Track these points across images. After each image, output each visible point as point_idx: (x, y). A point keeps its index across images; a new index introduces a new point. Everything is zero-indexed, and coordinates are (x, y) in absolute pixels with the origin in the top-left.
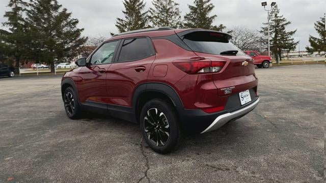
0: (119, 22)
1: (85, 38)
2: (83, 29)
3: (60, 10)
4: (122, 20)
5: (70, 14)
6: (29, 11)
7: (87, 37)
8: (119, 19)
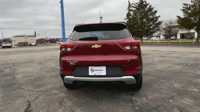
0: (184, 6)
1: (161, 21)
2: (160, 16)
3: (148, 6)
4: (187, 5)
5: (153, 8)
6: (134, 11)
7: (162, 21)
8: (184, 4)
